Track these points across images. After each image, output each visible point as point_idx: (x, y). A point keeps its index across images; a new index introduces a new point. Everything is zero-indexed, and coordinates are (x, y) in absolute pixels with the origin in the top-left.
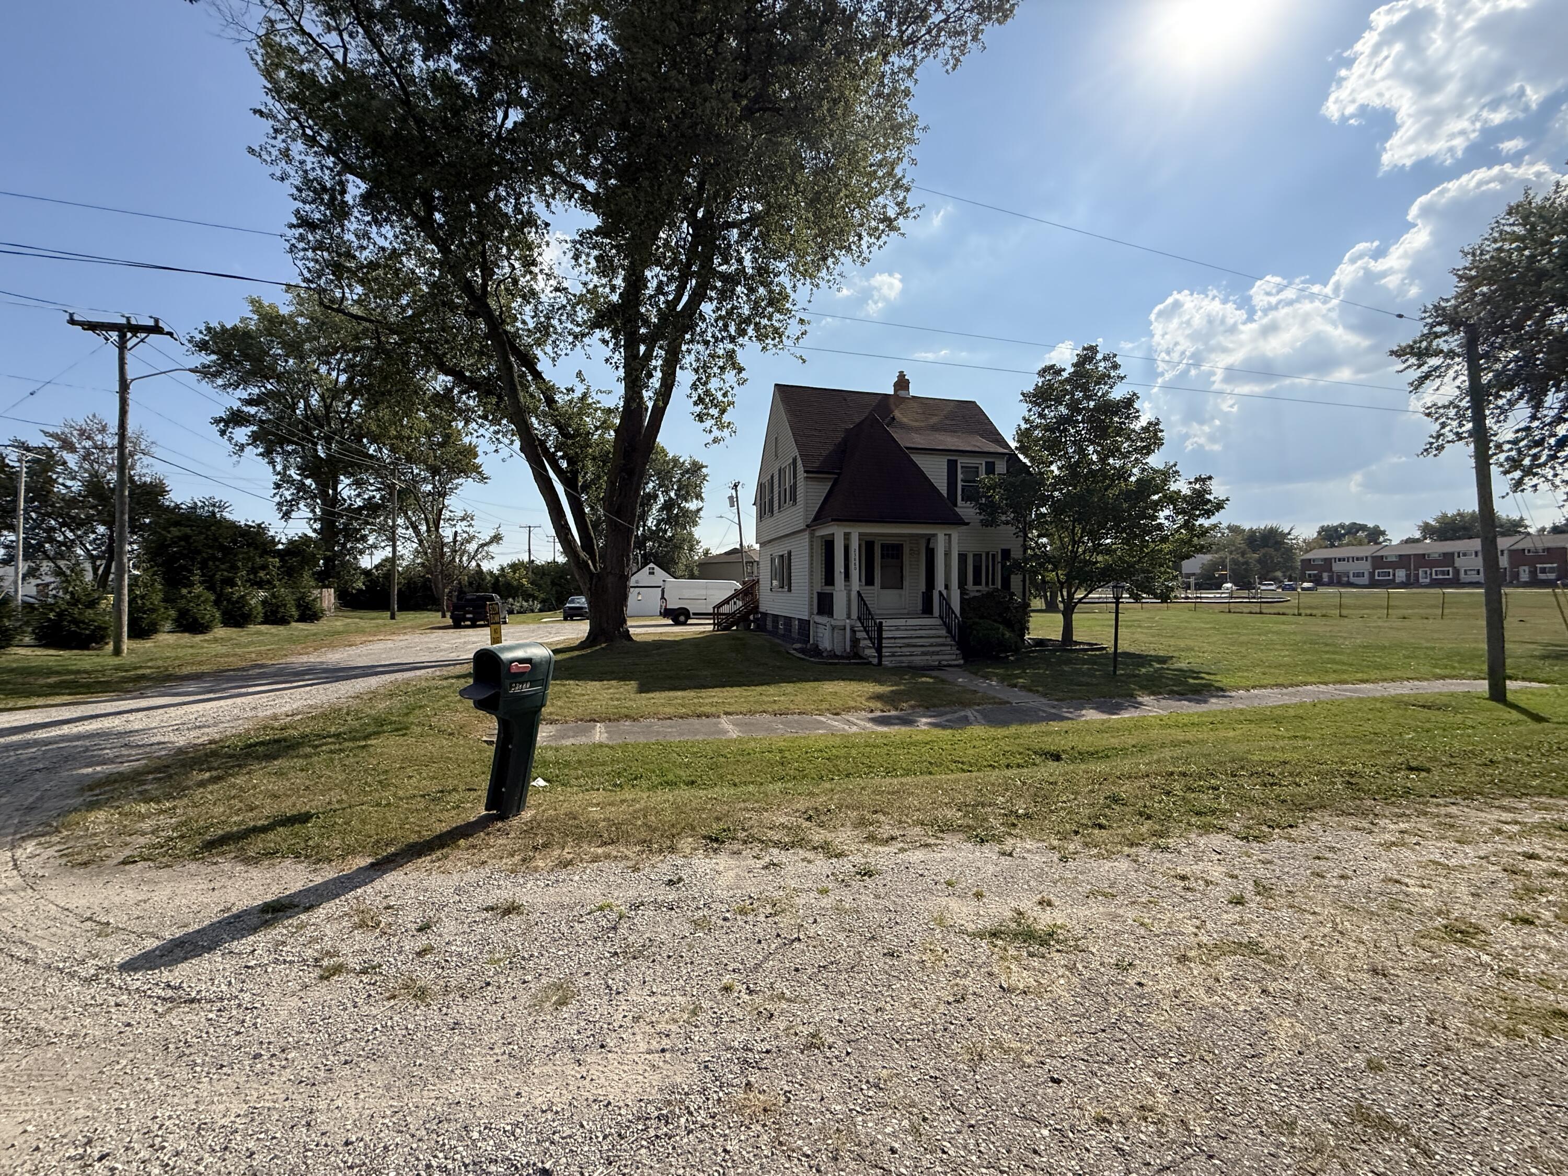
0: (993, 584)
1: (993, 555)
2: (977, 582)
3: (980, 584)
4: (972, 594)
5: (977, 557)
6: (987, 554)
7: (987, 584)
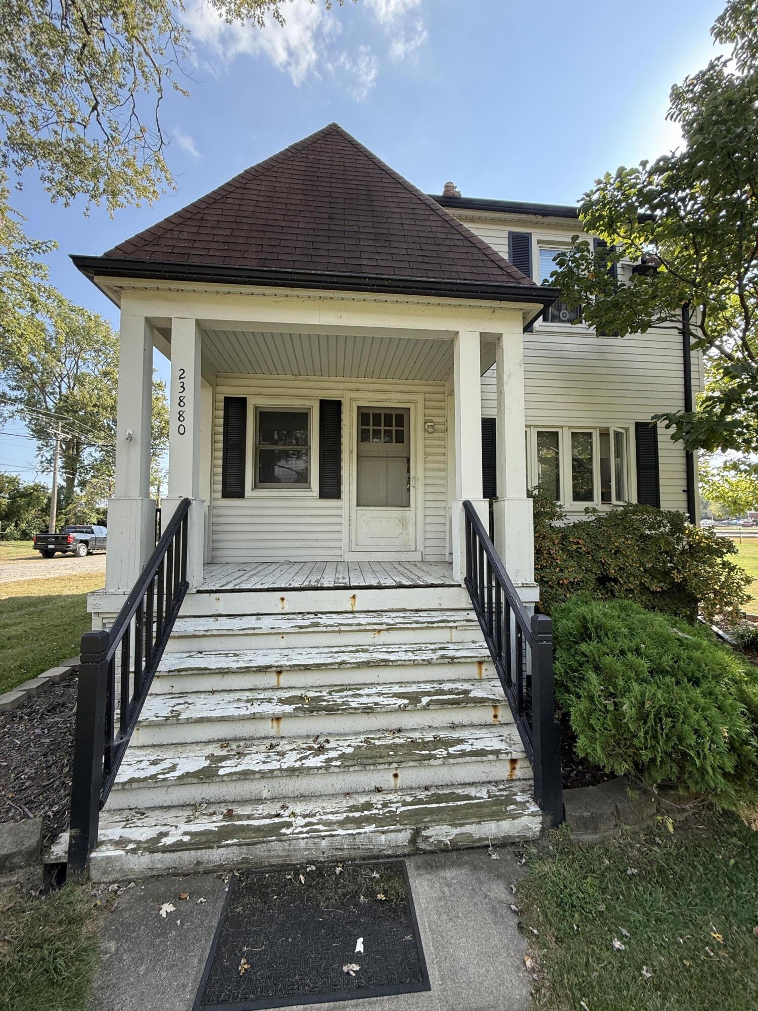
0: (619, 497)
1: (618, 435)
2: (582, 494)
3: (589, 497)
4: (573, 519)
5: (581, 439)
6: (604, 434)
7: (606, 497)
